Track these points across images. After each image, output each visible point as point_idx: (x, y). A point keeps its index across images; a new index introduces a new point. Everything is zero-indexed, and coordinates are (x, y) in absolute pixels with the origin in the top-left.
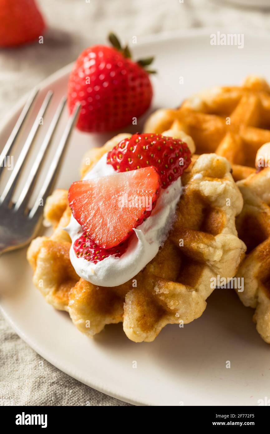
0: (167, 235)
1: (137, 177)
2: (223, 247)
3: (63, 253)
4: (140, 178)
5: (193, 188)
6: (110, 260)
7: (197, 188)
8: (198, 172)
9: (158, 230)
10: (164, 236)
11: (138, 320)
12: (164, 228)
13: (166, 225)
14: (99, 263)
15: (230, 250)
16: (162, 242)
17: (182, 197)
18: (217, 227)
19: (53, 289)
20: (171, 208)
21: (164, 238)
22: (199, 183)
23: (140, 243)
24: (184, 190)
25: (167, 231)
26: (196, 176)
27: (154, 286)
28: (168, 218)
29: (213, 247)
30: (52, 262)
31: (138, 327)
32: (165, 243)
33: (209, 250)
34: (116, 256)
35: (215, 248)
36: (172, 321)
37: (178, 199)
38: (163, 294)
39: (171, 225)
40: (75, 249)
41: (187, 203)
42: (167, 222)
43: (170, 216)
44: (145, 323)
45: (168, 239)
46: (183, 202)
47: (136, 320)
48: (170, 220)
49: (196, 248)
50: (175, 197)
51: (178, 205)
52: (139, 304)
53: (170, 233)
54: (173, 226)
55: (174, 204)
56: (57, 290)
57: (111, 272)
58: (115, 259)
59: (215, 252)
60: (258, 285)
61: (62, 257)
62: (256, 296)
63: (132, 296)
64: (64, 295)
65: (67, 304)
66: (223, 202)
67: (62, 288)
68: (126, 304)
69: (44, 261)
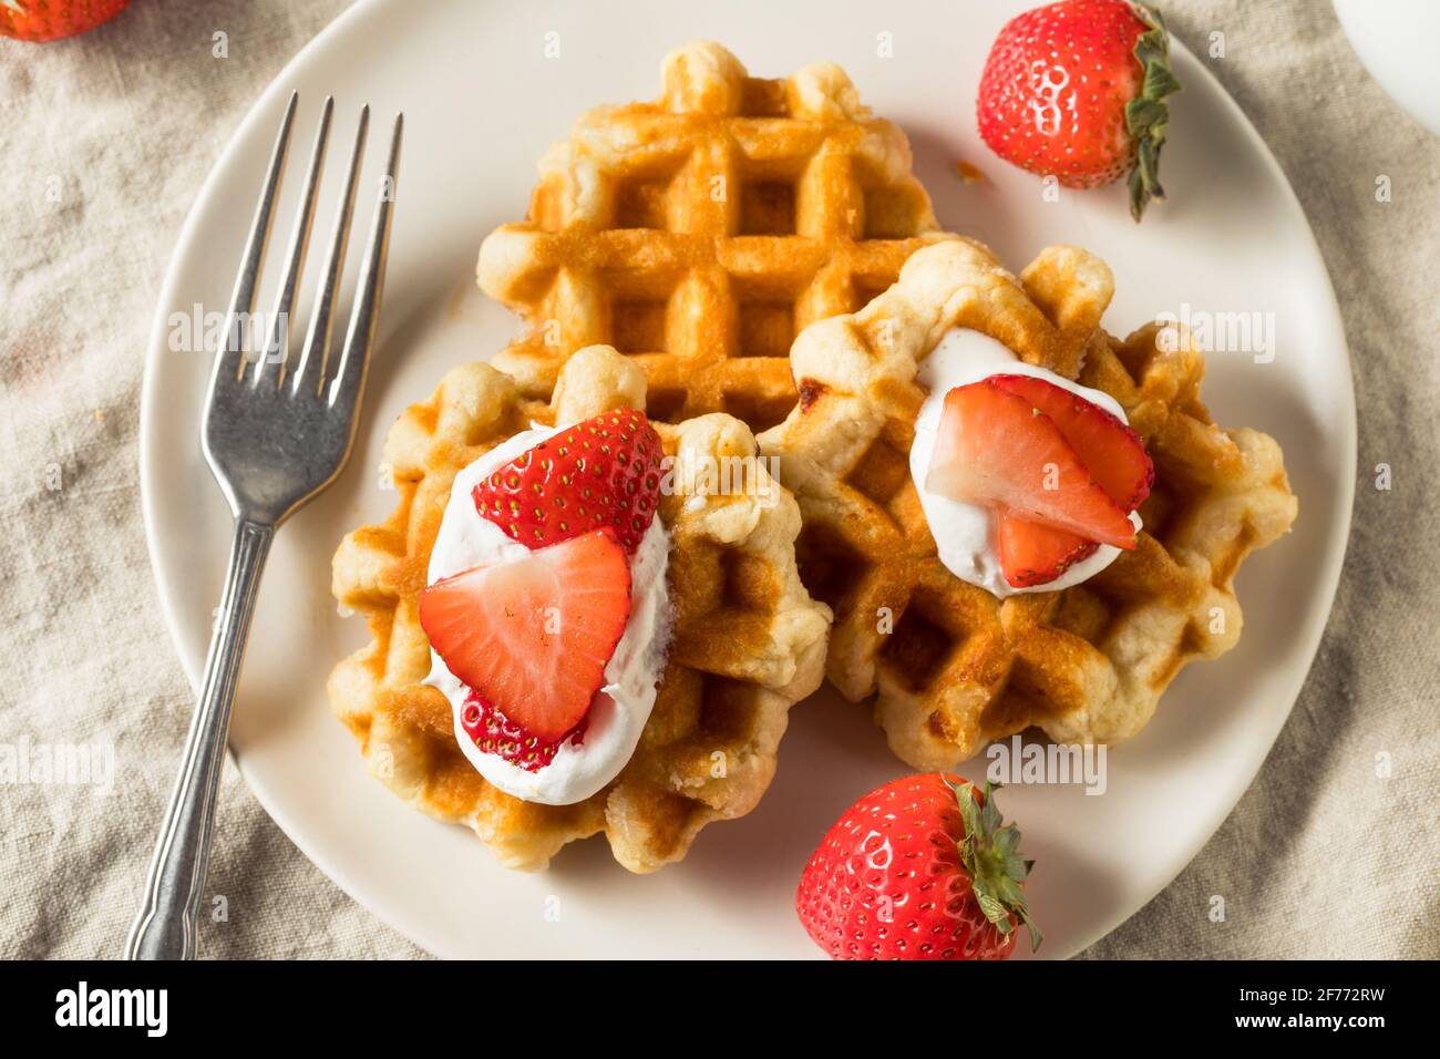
0: (664, 655)
1: (572, 564)
2: (793, 647)
4: (580, 561)
5: (693, 533)
6: (565, 760)
7: (702, 531)
9: (644, 653)
10: (660, 658)
11: (648, 844)
12: (655, 640)
13: (657, 633)
14: (544, 770)
15: (807, 649)
16: (658, 672)
17: (672, 556)
18: (764, 596)
19: (423, 787)
20: (657, 593)
21: (661, 663)
22: (702, 519)
23: (620, 708)
24: (672, 541)
25: (662, 646)
26: (693, 504)
27: (668, 775)
28: (656, 615)
29: (772, 660)
30: (409, 741)
31: (650, 854)
32: (666, 672)
33: (768, 670)
34: (573, 744)
35: (779, 660)
37: (665, 564)
38: (691, 787)
39: (669, 631)
40: (466, 728)
41: (687, 566)
42: (658, 626)
43: (662, 611)
44: (665, 842)
45: (669, 661)
46: (678, 567)
47: (645, 844)
48: (663, 621)
49: (738, 673)
50: (658, 564)
51: (670, 576)
52: (644, 815)
53: (670, 648)
54: (673, 632)
55: (660, 583)
56: (432, 784)
57: (575, 783)
58: (575, 751)
59: (780, 670)
60: (877, 667)
61: (430, 728)
62: (875, 684)
63: (624, 802)
64: (452, 795)
65: (466, 815)
66: (763, 542)
67: (443, 780)
68: (612, 816)
69: (389, 742)
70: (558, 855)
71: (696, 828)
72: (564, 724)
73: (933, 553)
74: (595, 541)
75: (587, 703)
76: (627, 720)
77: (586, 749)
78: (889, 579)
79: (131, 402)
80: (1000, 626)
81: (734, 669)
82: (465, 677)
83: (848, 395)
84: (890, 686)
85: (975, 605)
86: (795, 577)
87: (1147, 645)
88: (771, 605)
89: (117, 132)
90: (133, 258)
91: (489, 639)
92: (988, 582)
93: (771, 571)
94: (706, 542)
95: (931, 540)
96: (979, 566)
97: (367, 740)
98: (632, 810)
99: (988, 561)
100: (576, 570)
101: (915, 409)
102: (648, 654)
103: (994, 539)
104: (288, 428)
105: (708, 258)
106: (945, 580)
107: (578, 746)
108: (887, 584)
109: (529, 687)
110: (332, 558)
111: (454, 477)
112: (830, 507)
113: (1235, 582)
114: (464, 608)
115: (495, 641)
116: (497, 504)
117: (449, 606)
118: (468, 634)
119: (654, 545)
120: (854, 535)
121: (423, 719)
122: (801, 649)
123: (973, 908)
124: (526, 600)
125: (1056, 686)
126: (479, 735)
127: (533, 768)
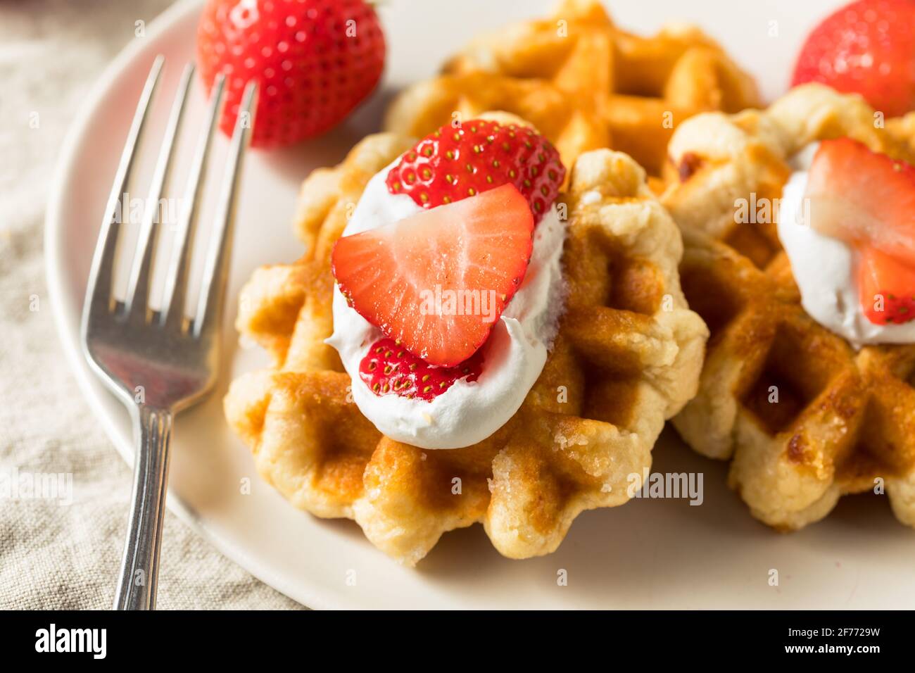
0: (555, 326)
1: (479, 212)
2: (676, 334)
3: (328, 394)
4: (489, 210)
5: (587, 223)
6: (459, 391)
7: (596, 222)
8: (589, 189)
9: (536, 319)
10: (551, 328)
11: (528, 510)
12: (548, 312)
13: (549, 305)
14: (438, 399)
16: (549, 341)
17: (567, 245)
18: (647, 297)
19: (311, 475)
20: (552, 270)
21: (552, 332)
22: (596, 212)
23: (515, 346)
24: (568, 230)
25: (554, 318)
26: (590, 198)
27: (554, 434)
28: (550, 289)
29: (656, 338)
30: (304, 417)
31: (529, 523)
32: (556, 341)
33: (652, 344)
34: (468, 380)
35: (662, 339)
36: (592, 502)
37: (559, 251)
38: (576, 447)
39: (561, 303)
40: (364, 380)
41: (580, 255)
42: (551, 298)
43: (555, 286)
44: (542, 514)
45: (560, 332)
46: (572, 256)
47: (524, 510)
48: (556, 295)
49: (625, 343)
50: (554, 246)
51: (563, 260)
52: (527, 475)
53: (561, 320)
54: (566, 305)
55: (554, 261)
56: (319, 475)
57: (469, 415)
58: (469, 386)
59: (663, 348)
61: (325, 402)
64: (338, 484)
65: (350, 504)
66: (651, 244)
67: (329, 471)
68: (495, 481)
69: (285, 418)
71: (575, 509)
73: (797, 300)
74: (504, 195)
75: (485, 334)
76: (521, 358)
77: (481, 385)
78: (758, 313)
80: (856, 368)
83: (721, 162)
85: (832, 348)
86: (676, 283)
88: (654, 305)
91: (395, 280)
92: (847, 324)
93: (655, 272)
94: (599, 239)
95: (796, 288)
96: (841, 306)
99: (849, 299)
100: (482, 218)
101: (784, 177)
102: (541, 324)
103: (855, 274)
106: (807, 325)
107: (472, 382)
108: (755, 317)
109: (430, 322)
112: (705, 254)
114: (372, 255)
115: (402, 281)
117: (359, 253)
120: (724, 274)
121: (320, 392)
124: (433, 246)
126: (376, 375)
127: (429, 398)
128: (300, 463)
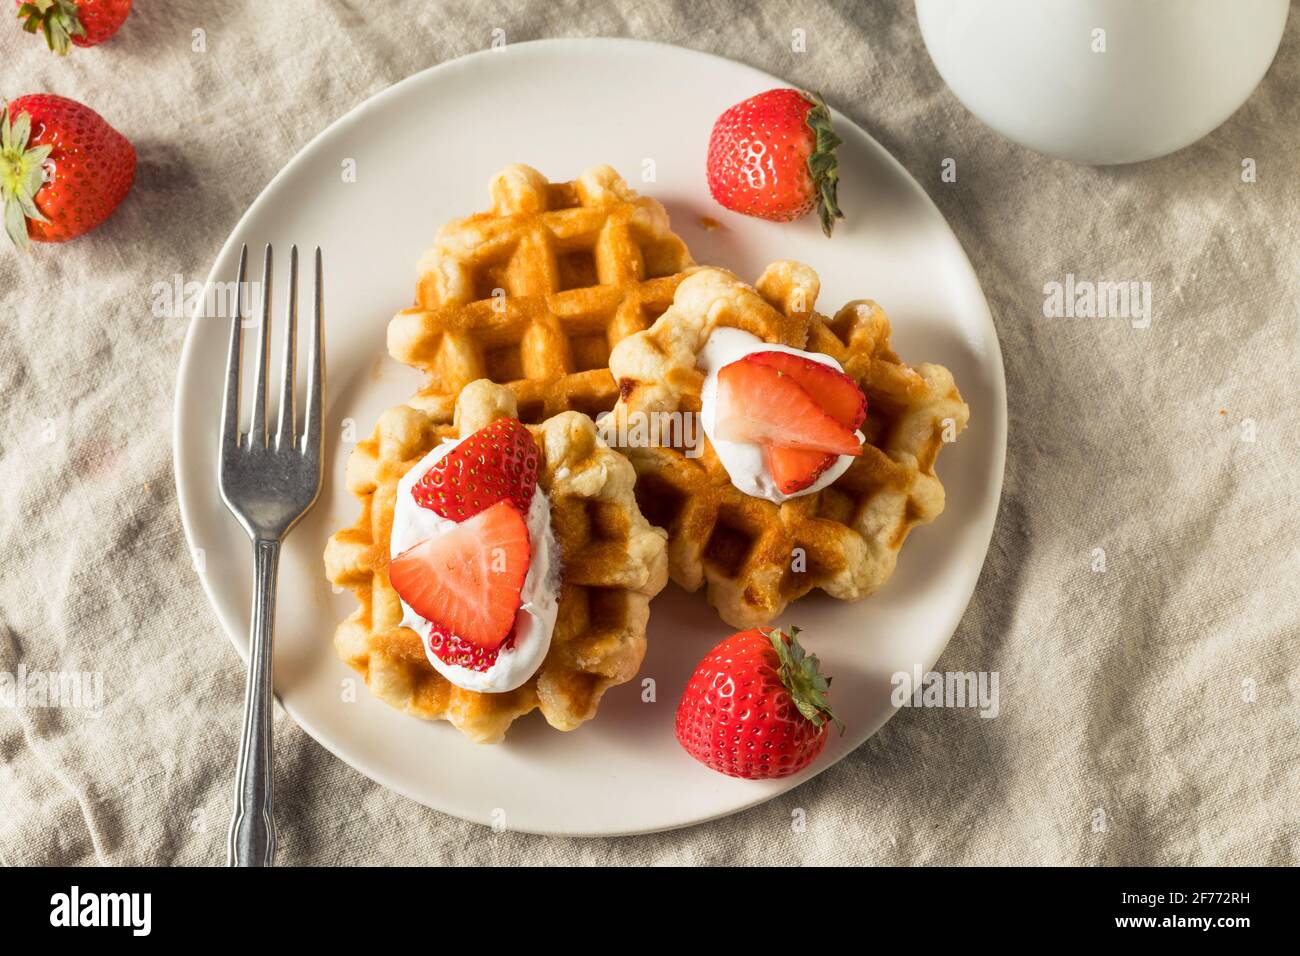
0: (559, 579)
1: (487, 527)
2: (644, 559)
4: (492, 525)
5: (565, 494)
6: (504, 661)
7: (570, 491)
8: (558, 466)
9: (545, 580)
10: (556, 581)
11: (569, 709)
12: (551, 570)
13: (551, 565)
15: (654, 559)
16: (557, 591)
17: (553, 512)
18: (618, 529)
19: (411, 699)
20: (547, 538)
21: (558, 584)
22: (569, 483)
23: (535, 618)
24: (551, 501)
25: (556, 573)
26: (562, 473)
27: (575, 659)
28: (549, 553)
29: (632, 570)
30: (396, 668)
32: (561, 590)
33: (630, 577)
34: (508, 648)
35: (636, 569)
36: (611, 684)
37: (549, 518)
38: (592, 665)
39: (559, 562)
40: (434, 651)
41: (564, 517)
42: (552, 562)
43: (552, 550)
44: (580, 706)
45: (563, 583)
46: (558, 518)
47: (567, 710)
48: (554, 556)
50: (544, 519)
51: (554, 525)
52: (563, 690)
53: (562, 573)
54: (562, 562)
55: (548, 531)
56: (417, 695)
57: (513, 674)
58: (510, 653)
59: (638, 576)
60: (703, 566)
61: (409, 657)
62: (704, 578)
63: (549, 683)
64: (431, 700)
65: (443, 713)
66: (613, 492)
67: (423, 691)
68: (542, 694)
69: (382, 671)
70: (509, 729)
71: (600, 694)
72: (500, 636)
73: (728, 481)
74: (501, 508)
75: (512, 619)
76: (541, 625)
77: (517, 650)
78: (702, 503)
79: (167, 474)
80: (781, 523)
81: (607, 580)
82: (428, 616)
83: (652, 384)
84: (715, 576)
85: (762, 512)
86: (637, 512)
87: (883, 520)
88: (625, 534)
89: (126, 294)
90: (151, 378)
91: (439, 587)
92: (768, 494)
93: (620, 510)
94: (574, 498)
95: (725, 472)
96: (760, 484)
97: (368, 673)
98: (554, 688)
99: (765, 480)
100: (490, 531)
101: (699, 386)
102: (548, 580)
103: (767, 464)
104: (277, 474)
105: (543, 310)
106: (739, 498)
107: (511, 649)
108: (701, 507)
109: (472, 615)
110: (322, 555)
111: (397, 485)
112: (653, 462)
113: (935, 469)
114: (418, 570)
115: (444, 588)
116: (430, 496)
117: (408, 570)
118: (425, 586)
119: (539, 504)
120: (672, 478)
121: (403, 652)
122: (650, 559)
123: (794, 713)
124: (460, 557)
125: (826, 558)
126: (443, 654)
127: (484, 669)
128: (401, 692)
